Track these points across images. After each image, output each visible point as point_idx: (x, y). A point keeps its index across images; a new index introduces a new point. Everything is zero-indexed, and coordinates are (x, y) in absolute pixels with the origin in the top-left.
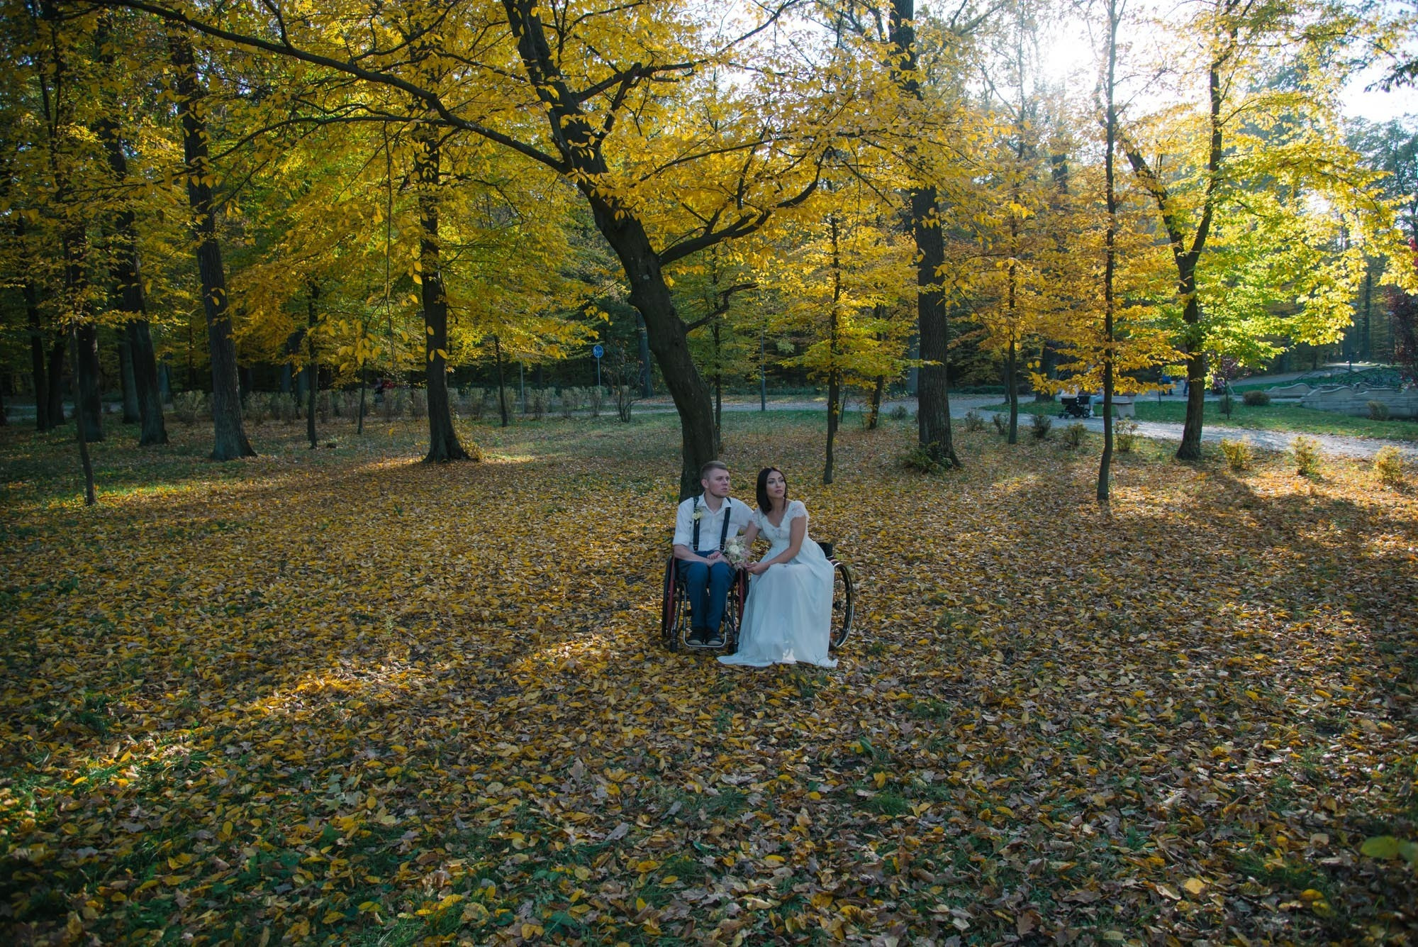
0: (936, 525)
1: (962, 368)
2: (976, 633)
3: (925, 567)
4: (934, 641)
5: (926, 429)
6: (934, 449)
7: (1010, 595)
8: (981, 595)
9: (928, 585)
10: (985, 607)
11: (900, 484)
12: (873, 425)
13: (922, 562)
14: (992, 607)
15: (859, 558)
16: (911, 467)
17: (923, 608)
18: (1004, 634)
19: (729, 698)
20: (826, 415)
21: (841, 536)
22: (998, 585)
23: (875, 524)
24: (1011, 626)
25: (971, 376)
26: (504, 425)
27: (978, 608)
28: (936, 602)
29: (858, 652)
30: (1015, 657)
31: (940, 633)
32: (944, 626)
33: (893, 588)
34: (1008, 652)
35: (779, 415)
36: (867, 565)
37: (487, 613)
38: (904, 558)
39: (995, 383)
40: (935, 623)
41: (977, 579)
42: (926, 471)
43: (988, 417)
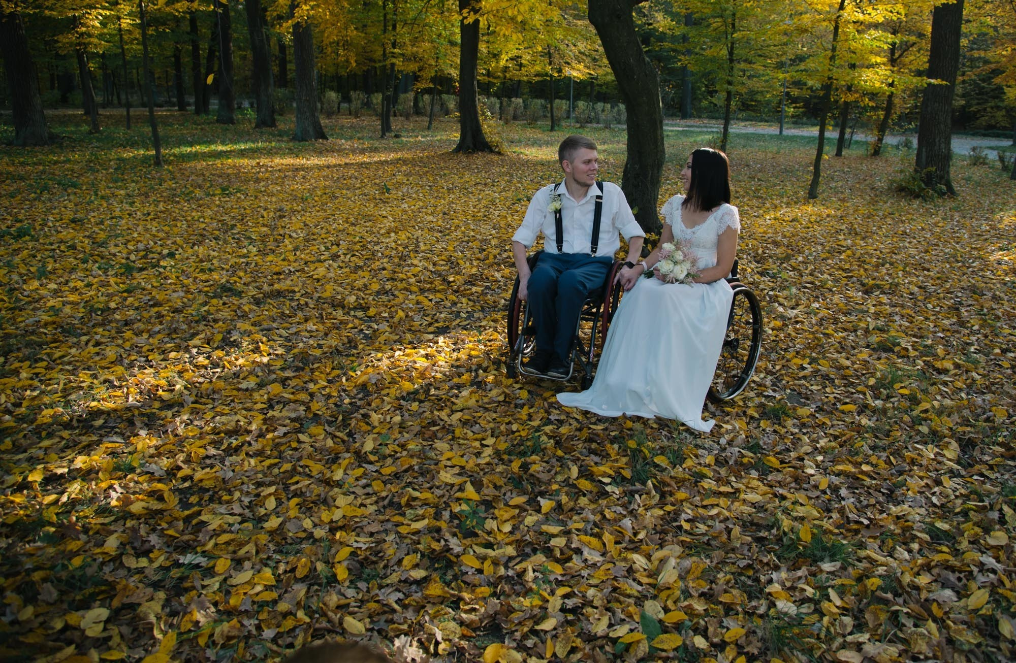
0: (913, 251)
1: (975, 113)
2: (925, 405)
3: (884, 299)
4: (863, 409)
5: (924, 155)
6: (929, 175)
7: (985, 351)
8: (947, 344)
9: (880, 323)
10: (948, 365)
11: (887, 206)
12: (877, 152)
13: (883, 293)
14: (957, 366)
15: (810, 278)
16: (904, 191)
17: (864, 355)
18: (966, 412)
19: (525, 467)
20: (836, 142)
21: (800, 252)
22: (973, 333)
23: (843, 243)
24: (979, 400)
25: (983, 121)
26: (552, 129)
27: (938, 365)
28: (886, 348)
29: (750, 412)
30: (976, 453)
31: (876, 397)
32: (883, 387)
33: (836, 321)
34: (967, 445)
35: (793, 139)
36: (817, 288)
37: (352, 299)
38: (863, 285)
39: (1005, 128)
40: (872, 382)
41: (946, 322)
42: (917, 196)
43: (992, 155)
